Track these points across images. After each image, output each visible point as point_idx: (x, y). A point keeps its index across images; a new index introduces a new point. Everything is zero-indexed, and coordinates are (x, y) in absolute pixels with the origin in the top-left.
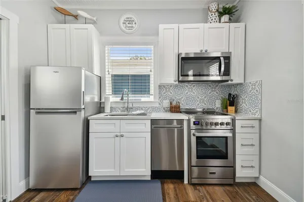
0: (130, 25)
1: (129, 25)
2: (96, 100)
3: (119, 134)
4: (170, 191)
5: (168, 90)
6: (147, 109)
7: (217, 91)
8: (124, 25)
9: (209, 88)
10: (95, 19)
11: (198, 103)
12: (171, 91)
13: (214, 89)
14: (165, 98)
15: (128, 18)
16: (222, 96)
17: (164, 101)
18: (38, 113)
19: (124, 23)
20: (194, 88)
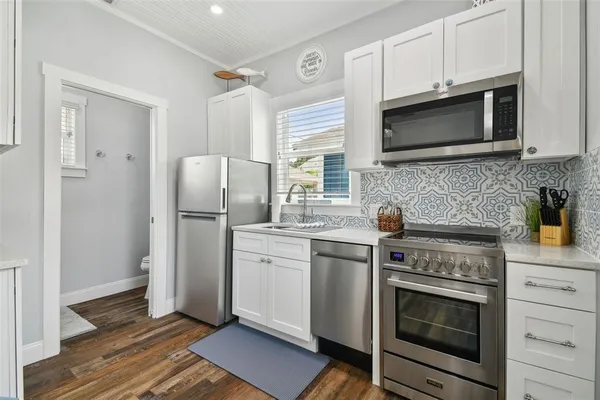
0: (312, 67)
1: (310, 68)
2: (264, 201)
3: (266, 258)
4: (333, 383)
5: (379, 182)
6: (339, 219)
7: (514, 181)
8: (303, 69)
9: (488, 173)
10: (263, 73)
11: (454, 211)
12: (387, 184)
13: (501, 177)
14: (374, 200)
15: (310, 55)
16: (528, 194)
17: (371, 206)
18: (184, 216)
19: (303, 67)
20: (442, 176)
